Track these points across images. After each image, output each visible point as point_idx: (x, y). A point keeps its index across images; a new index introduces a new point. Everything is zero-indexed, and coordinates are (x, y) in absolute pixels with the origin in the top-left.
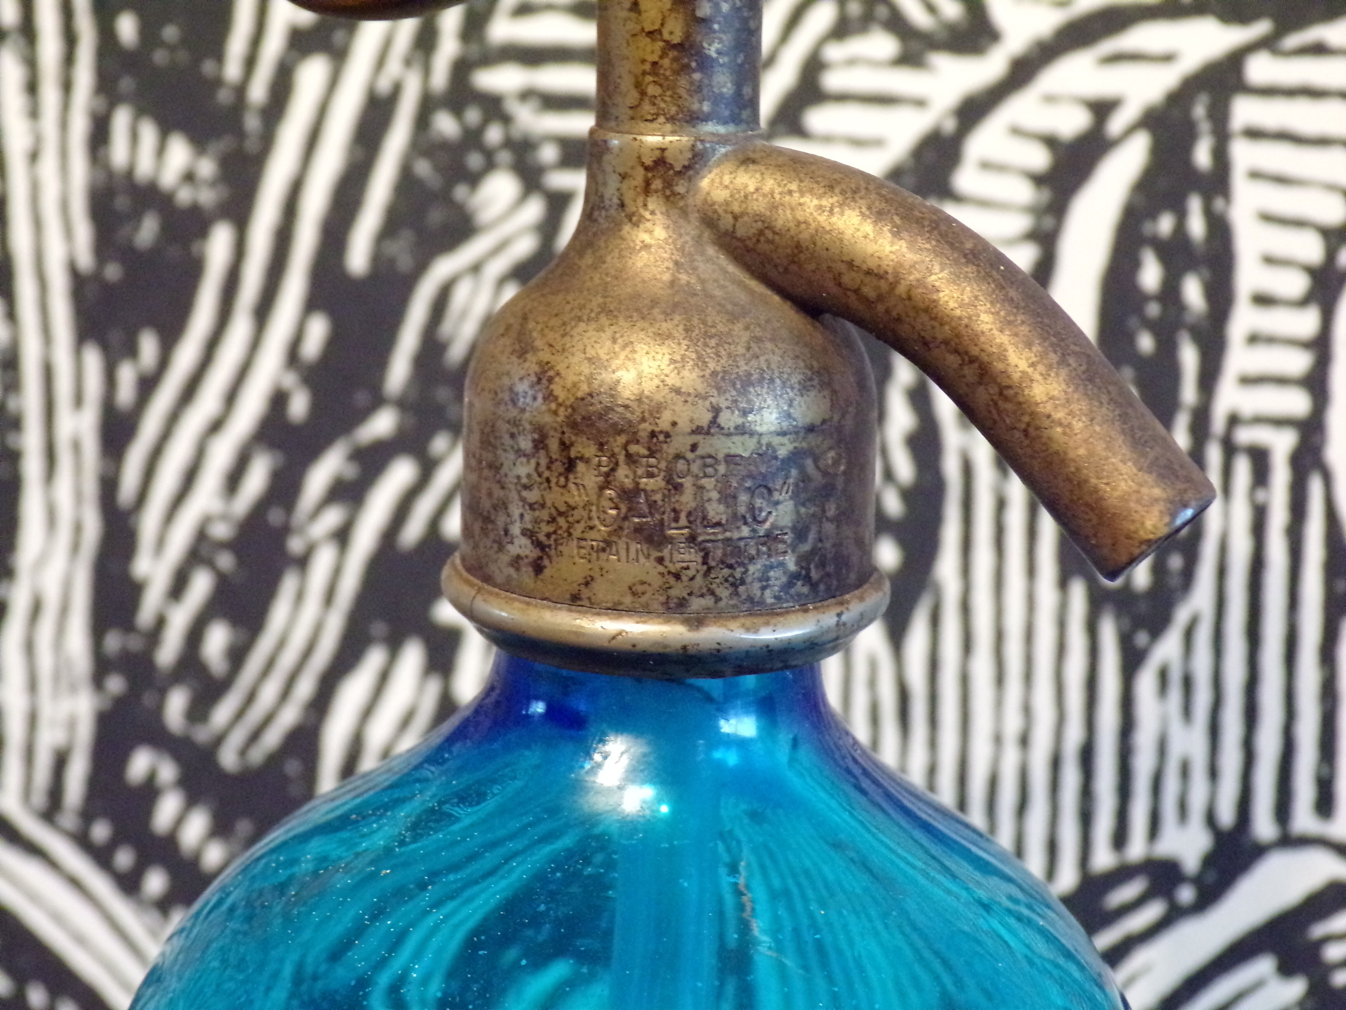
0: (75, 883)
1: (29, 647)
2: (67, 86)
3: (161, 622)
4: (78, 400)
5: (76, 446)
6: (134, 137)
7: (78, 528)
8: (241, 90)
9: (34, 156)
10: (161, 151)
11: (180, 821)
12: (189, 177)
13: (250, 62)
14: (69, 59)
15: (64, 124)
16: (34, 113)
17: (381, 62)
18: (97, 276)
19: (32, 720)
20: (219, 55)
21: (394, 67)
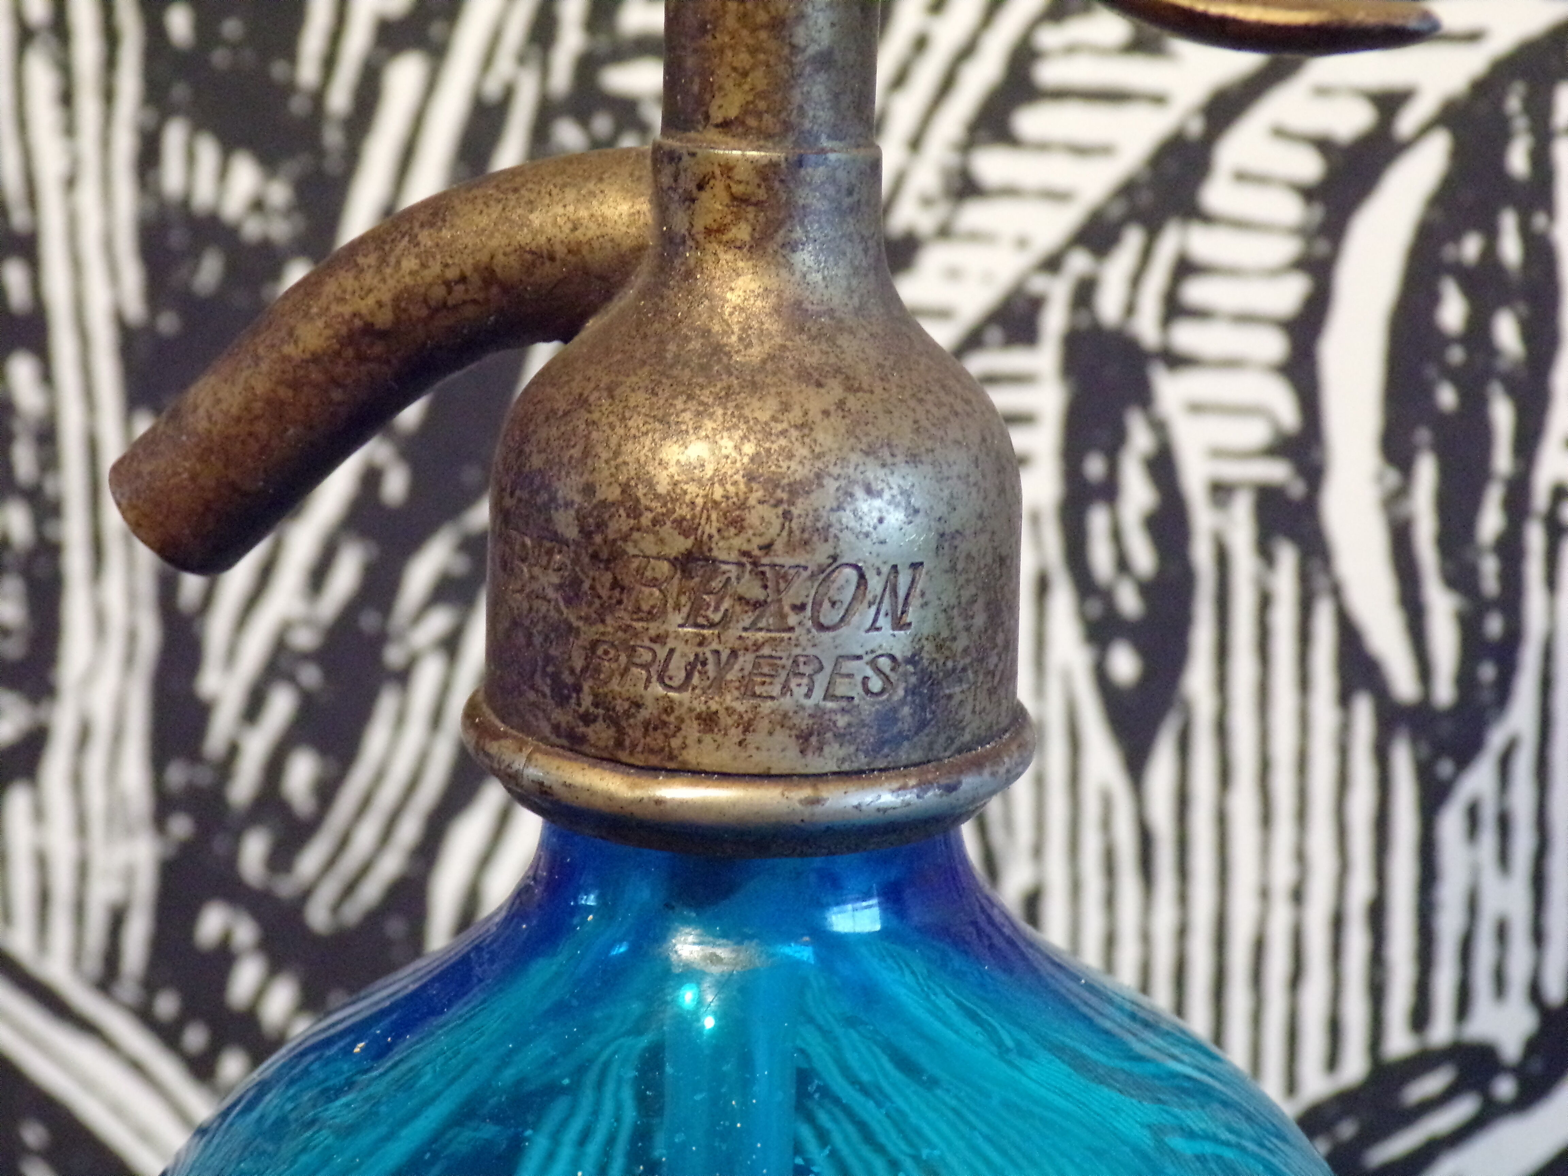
0: (137, 1067)
1: (77, 781)
2: (108, 95)
3: (234, 751)
6: (191, 158)
7: (132, 637)
8: (319, 97)
9: (71, 183)
10: (223, 175)
11: (261, 993)
12: (258, 205)
14: (110, 62)
15: (105, 141)
16: (69, 129)
17: (488, 59)
18: (149, 328)
19: (82, 870)
21: (505, 65)
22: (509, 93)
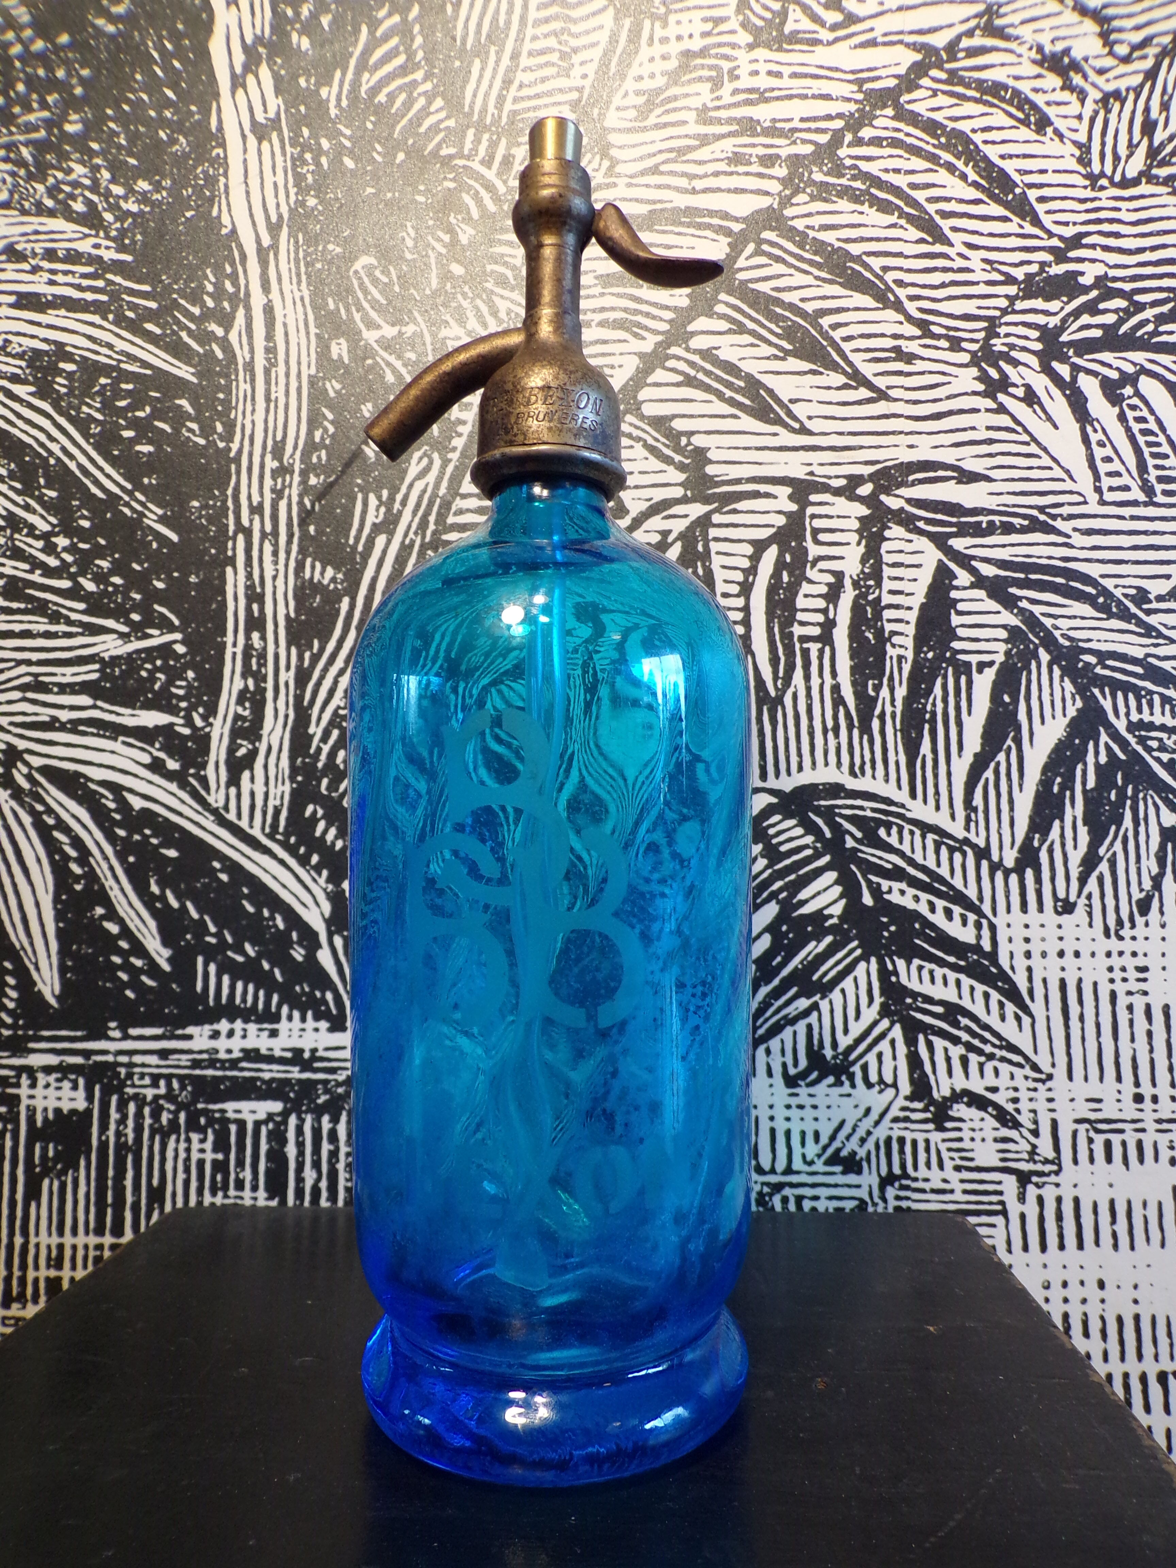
0: (282, 862)
1: (266, 767)
2: (288, 553)
3: (319, 750)
4: (288, 668)
5: (287, 684)
6: (313, 567)
7: (287, 716)
8: (354, 548)
9: (275, 578)
10: (322, 573)
11: (325, 832)
12: (333, 580)
13: (357, 538)
14: (289, 542)
15: (286, 566)
16: (276, 563)
17: (406, 535)
18: (296, 619)
19: (266, 794)
20: (347, 537)
21: (411, 535)
22: (413, 542)
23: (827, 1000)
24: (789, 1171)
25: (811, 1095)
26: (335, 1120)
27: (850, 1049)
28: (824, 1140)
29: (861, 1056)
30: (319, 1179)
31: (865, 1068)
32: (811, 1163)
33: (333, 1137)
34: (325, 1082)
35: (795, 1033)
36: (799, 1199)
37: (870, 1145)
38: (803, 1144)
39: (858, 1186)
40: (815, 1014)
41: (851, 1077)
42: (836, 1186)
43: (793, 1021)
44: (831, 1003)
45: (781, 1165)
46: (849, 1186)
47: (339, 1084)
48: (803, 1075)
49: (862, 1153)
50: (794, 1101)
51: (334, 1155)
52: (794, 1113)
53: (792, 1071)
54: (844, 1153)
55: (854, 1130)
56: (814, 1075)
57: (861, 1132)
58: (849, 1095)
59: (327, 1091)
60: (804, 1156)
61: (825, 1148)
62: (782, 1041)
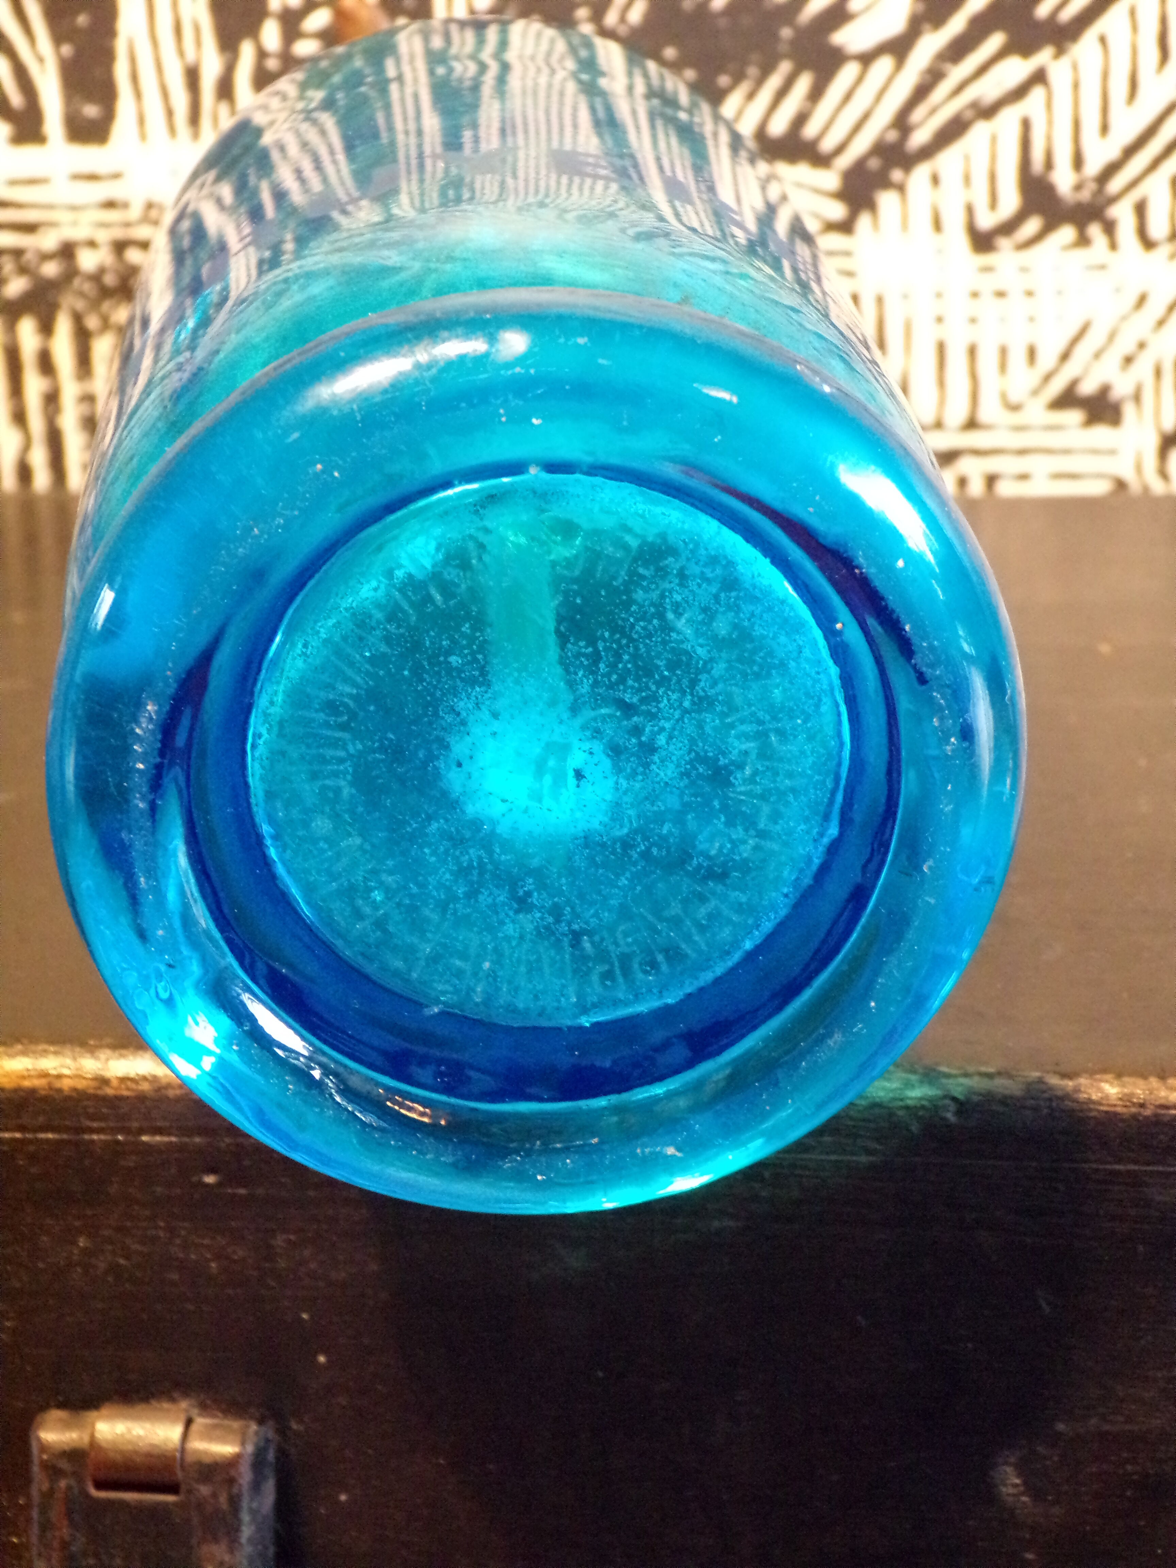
23: (1065, 62)
24: (972, 424)
25: (1024, 270)
26: (46, 328)
27: (1111, 170)
28: (1047, 359)
29: (1134, 184)
30: (27, 446)
31: (1141, 209)
32: (1015, 408)
33: (46, 364)
34: (17, 253)
35: (994, 139)
36: (991, 480)
37: (1143, 370)
38: (1003, 366)
39: (1112, 452)
40: (1038, 93)
41: (1110, 228)
42: (1066, 452)
43: (988, 112)
44: (1075, 67)
45: (957, 414)
46: (1095, 452)
47: (45, 257)
48: (1008, 228)
49: (1121, 388)
50: (987, 284)
51: (52, 399)
52: (987, 305)
53: (986, 221)
54: (1087, 388)
55: (1112, 337)
56: (1032, 225)
57: (1125, 345)
58: (1102, 267)
59: (23, 270)
60: (1004, 397)
61: (1047, 378)
62: (967, 158)
